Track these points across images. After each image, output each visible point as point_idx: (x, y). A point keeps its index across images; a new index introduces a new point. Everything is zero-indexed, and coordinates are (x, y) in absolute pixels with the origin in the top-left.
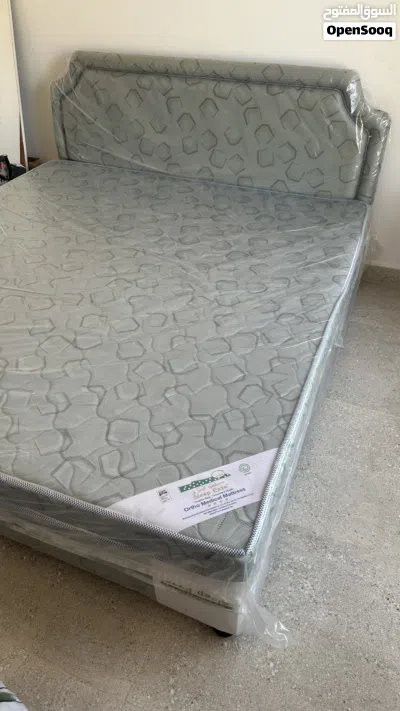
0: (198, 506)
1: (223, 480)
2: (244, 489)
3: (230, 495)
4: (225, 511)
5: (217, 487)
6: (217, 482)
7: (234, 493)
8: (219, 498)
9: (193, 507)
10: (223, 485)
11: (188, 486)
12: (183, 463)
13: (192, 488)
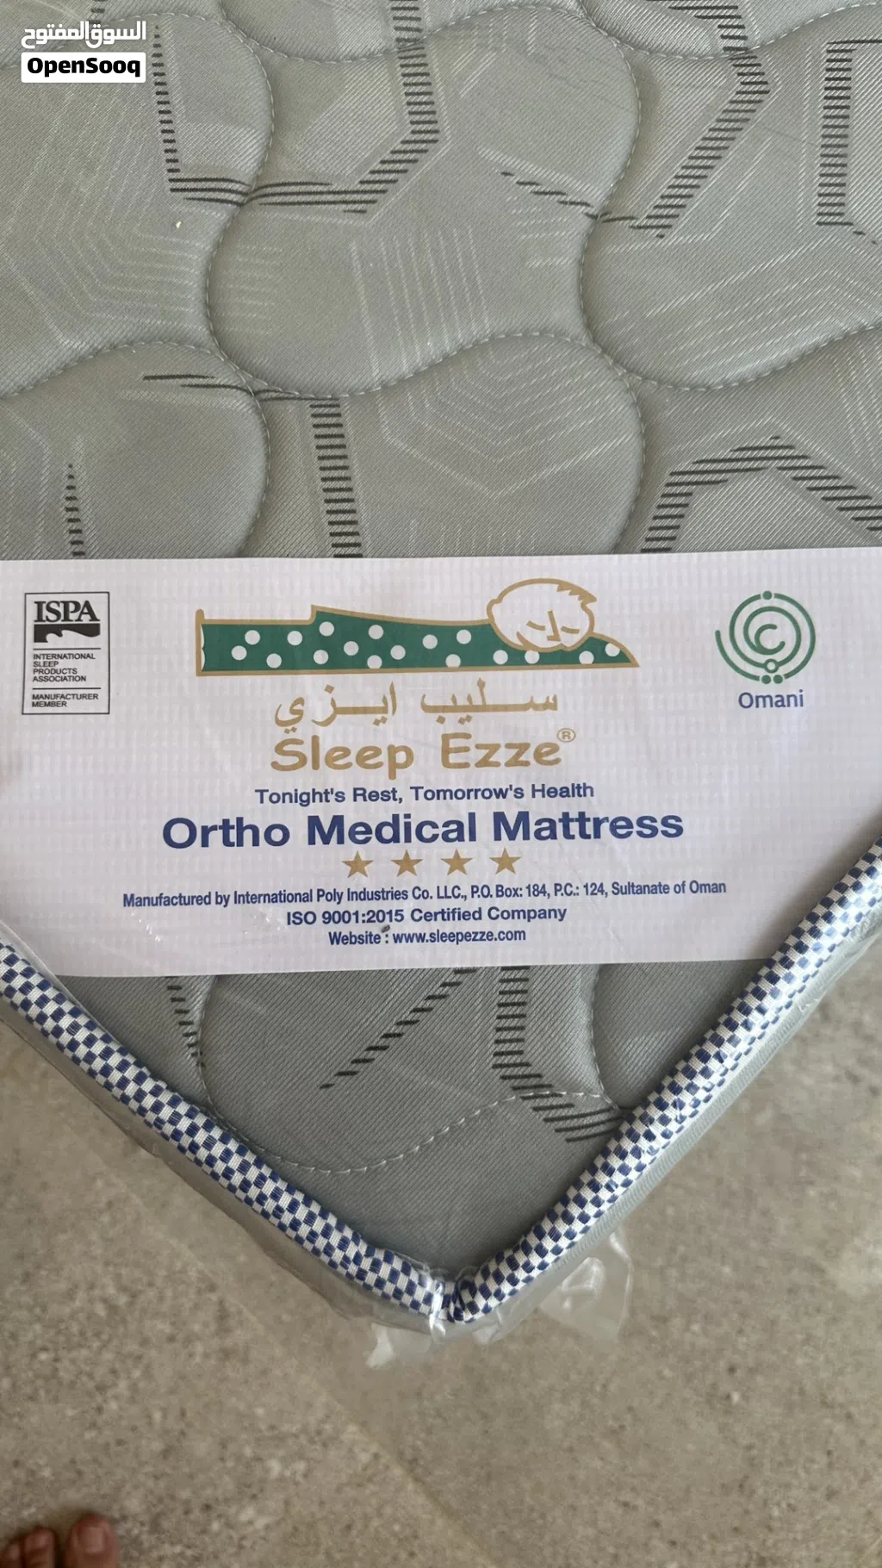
0: (278, 836)
1: (556, 680)
2: (674, 827)
3: (548, 829)
4: (450, 957)
5: (484, 728)
6: (502, 683)
7: (586, 827)
8: (461, 831)
9: (234, 832)
10: (540, 729)
11: (274, 634)
12: (327, 408)
13: (296, 661)
